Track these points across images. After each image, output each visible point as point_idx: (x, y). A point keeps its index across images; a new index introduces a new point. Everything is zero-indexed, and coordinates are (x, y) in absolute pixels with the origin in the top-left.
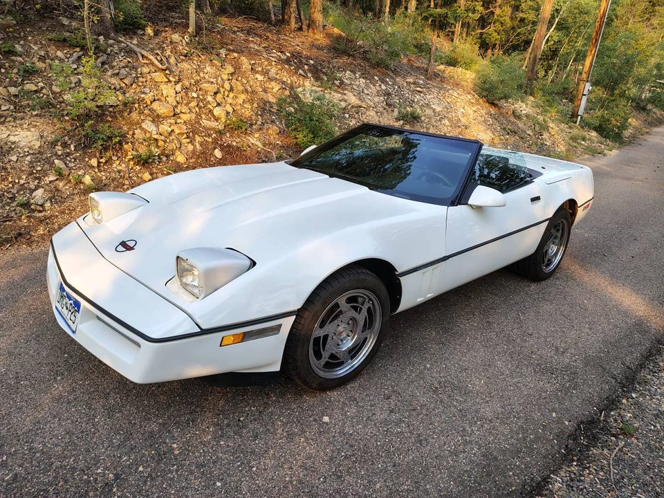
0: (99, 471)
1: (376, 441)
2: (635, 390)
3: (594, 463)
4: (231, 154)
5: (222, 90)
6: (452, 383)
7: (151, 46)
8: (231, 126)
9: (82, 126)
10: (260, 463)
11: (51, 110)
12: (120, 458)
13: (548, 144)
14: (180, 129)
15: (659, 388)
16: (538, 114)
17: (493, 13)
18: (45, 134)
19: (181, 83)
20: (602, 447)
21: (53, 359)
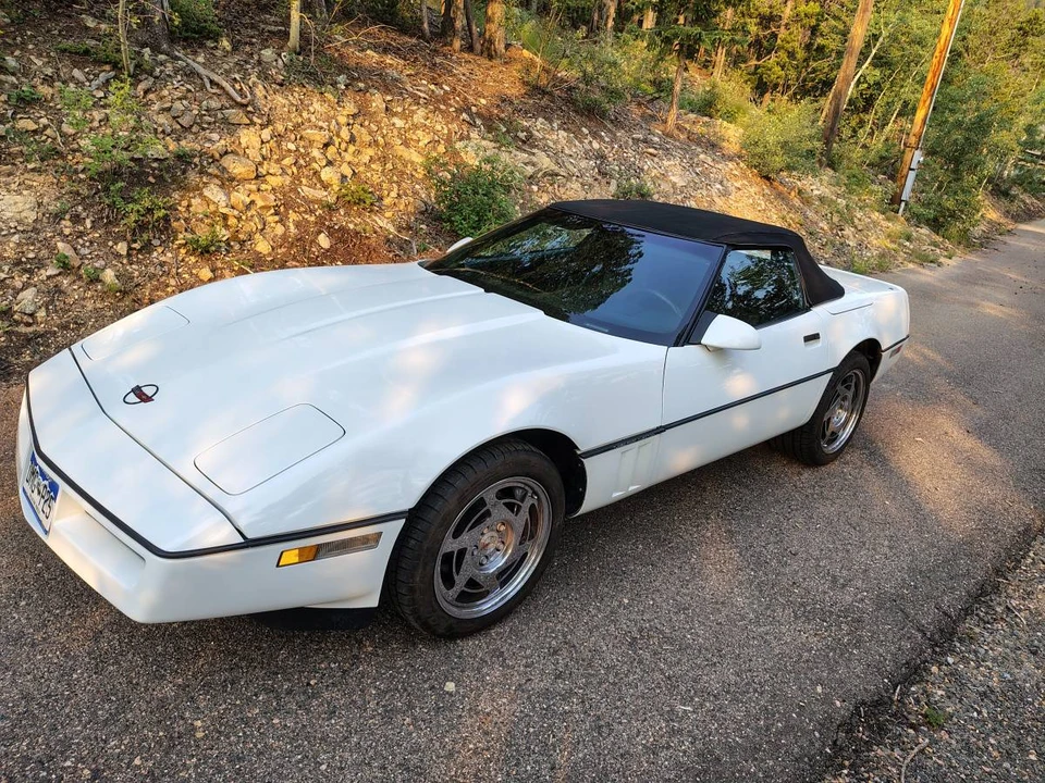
0: (68, 763)
1: (528, 726)
2: (952, 651)
3: (876, 772)
4: (345, 242)
5: (337, 141)
6: (662, 632)
7: (226, 67)
8: (347, 198)
9: (107, 189)
10: (333, 757)
11: (58, 162)
12: (105, 742)
13: (851, 244)
14: (264, 199)
15: (991, 649)
16: (838, 196)
17: (775, 36)
18: (46, 200)
19: (271, 127)
20: (892, 744)
21: (16, 571)
